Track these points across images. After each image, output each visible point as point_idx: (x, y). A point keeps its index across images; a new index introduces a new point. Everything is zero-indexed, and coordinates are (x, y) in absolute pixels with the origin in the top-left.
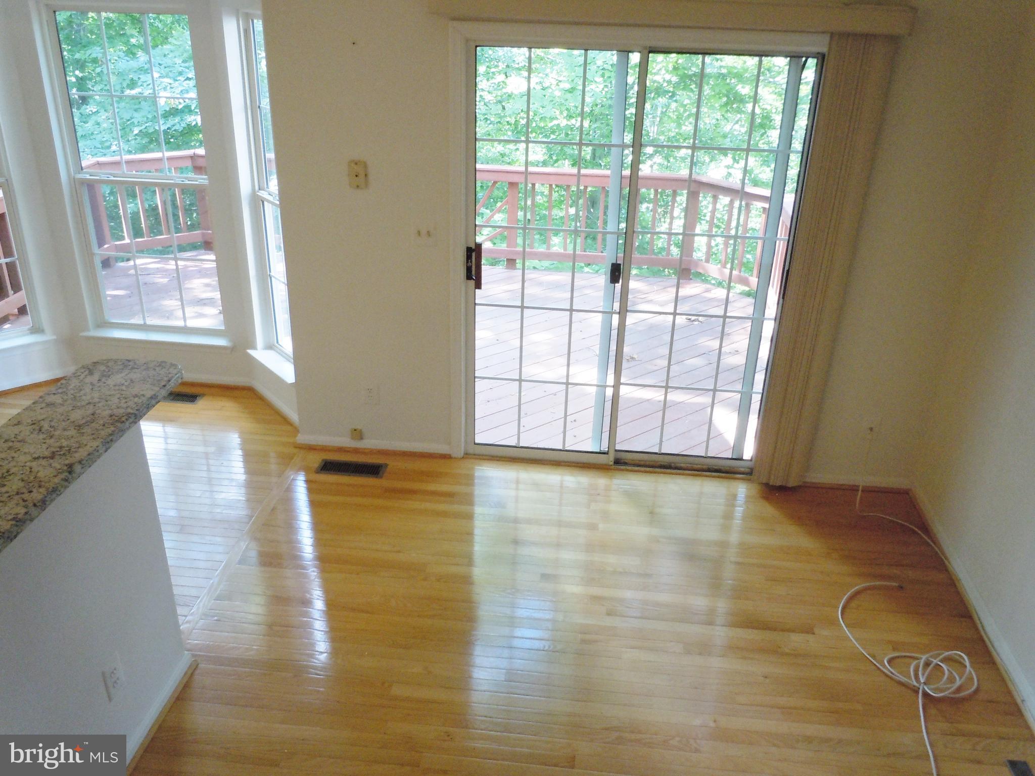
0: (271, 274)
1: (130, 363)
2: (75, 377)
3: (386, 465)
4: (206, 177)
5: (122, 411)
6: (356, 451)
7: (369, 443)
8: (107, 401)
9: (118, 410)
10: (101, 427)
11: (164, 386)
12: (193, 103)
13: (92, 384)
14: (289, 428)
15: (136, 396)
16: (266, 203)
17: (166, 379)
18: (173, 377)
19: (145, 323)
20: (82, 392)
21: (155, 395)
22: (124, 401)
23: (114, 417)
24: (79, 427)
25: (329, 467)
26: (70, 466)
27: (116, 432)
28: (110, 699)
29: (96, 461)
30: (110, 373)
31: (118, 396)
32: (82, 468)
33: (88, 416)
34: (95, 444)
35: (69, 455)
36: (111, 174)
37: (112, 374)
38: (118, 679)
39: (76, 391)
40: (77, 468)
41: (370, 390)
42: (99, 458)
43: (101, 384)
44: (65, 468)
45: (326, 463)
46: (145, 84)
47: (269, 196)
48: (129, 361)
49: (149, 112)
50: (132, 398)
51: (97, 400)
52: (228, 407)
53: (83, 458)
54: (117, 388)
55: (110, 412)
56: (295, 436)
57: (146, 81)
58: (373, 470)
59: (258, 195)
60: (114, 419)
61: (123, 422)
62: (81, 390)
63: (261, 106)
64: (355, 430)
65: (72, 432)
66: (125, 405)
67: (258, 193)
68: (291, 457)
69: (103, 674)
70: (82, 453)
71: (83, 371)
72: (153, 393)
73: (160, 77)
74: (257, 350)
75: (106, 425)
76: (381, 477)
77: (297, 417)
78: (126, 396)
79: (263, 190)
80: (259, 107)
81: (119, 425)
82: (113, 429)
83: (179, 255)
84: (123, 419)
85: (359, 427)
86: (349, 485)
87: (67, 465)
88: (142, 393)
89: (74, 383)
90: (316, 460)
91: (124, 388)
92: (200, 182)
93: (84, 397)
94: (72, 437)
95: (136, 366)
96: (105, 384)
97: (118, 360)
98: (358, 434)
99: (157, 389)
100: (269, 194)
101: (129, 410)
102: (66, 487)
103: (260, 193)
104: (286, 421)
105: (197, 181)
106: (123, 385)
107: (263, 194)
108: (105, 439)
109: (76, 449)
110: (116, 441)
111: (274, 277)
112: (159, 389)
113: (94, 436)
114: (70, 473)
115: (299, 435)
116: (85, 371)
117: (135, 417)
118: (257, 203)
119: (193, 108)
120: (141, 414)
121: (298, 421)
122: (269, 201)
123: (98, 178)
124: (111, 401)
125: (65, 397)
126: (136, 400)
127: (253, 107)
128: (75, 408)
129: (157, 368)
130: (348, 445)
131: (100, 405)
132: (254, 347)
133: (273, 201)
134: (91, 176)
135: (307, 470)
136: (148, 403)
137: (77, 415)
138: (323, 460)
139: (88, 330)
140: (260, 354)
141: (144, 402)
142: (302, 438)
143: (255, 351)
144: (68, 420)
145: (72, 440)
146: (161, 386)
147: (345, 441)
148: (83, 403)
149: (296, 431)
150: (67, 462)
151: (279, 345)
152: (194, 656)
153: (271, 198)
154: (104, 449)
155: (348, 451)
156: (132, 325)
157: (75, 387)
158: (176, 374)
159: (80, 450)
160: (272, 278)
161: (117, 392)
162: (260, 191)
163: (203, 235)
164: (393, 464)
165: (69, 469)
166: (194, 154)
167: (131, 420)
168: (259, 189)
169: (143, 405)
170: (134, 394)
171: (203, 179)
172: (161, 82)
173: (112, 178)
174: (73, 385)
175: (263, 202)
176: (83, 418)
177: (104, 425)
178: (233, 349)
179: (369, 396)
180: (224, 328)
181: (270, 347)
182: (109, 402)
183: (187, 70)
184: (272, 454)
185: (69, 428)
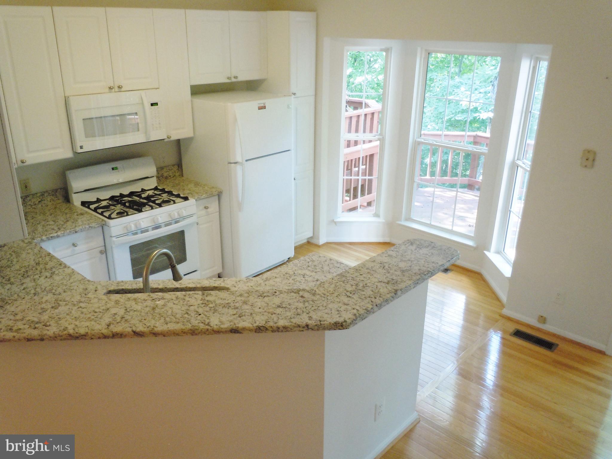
0: (511, 210)
1: (433, 244)
2: (404, 244)
3: (557, 345)
4: (487, 148)
5: (425, 269)
6: (539, 330)
7: (549, 327)
8: (418, 261)
9: (424, 268)
10: (414, 274)
11: (449, 261)
12: (479, 106)
13: (412, 250)
14: (498, 303)
15: (433, 262)
16: (519, 168)
17: (450, 257)
18: (454, 257)
19: (430, 223)
20: (406, 254)
21: (443, 264)
22: (427, 263)
23: (420, 271)
24: (403, 271)
25: (518, 334)
26: (396, 291)
27: (421, 279)
28: (375, 420)
29: (408, 292)
30: (421, 247)
31: (424, 260)
32: (401, 293)
33: (408, 267)
34: (410, 282)
35: (396, 285)
36: (435, 141)
37: (422, 247)
38: (381, 411)
39: (403, 252)
40: (399, 293)
41: (558, 295)
42: (410, 290)
43: (416, 251)
44: (393, 291)
45: (517, 331)
46: (456, 94)
47: (523, 164)
48: (432, 243)
49: (454, 109)
50: (431, 263)
51: (413, 259)
52: (465, 280)
53: (403, 288)
54: (424, 255)
55: (419, 267)
56: (502, 309)
57: (457, 93)
58: (548, 345)
59: (515, 162)
60: (421, 272)
61: (425, 275)
62: (406, 252)
63: (532, 111)
64: (542, 317)
65: (399, 273)
66: (427, 266)
67: (516, 162)
68: (497, 321)
69: (376, 406)
70: (402, 286)
71: (408, 242)
72: (443, 263)
73: (465, 91)
74: (490, 252)
75: (416, 274)
76: (553, 351)
77: (506, 299)
78: (429, 261)
79: (520, 160)
80: (530, 112)
81: (423, 275)
82: (419, 277)
83: (459, 190)
84: (426, 273)
85: (545, 315)
86: (531, 350)
87: (394, 290)
88: (437, 262)
89: (403, 247)
90: (512, 327)
91: (427, 256)
92: (482, 151)
93: (407, 256)
94: (399, 276)
95: (435, 246)
96: (418, 252)
97: (426, 240)
98: (543, 319)
99: (445, 261)
100: (523, 163)
101: (429, 269)
102: (392, 301)
103: (518, 162)
104: (498, 299)
105: (481, 150)
106: (427, 254)
107: (519, 163)
108: (415, 281)
109: (400, 283)
110: (420, 284)
111: (512, 212)
112: (446, 261)
113: (409, 278)
114: (395, 294)
115: (504, 309)
116: (409, 243)
117: (431, 274)
118: (514, 167)
119: (478, 109)
120: (435, 273)
121: (506, 301)
122: (522, 167)
123: (428, 142)
124: (420, 262)
125: (397, 254)
126: (433, 264)
127: (527, 111)
128: (402, 261)
129: (446, 250)
130: (535, 325)
131: (414, 262)
132: (489, 250)
133: (525, 167)
134: (424, 140)
135: (504, 331)
136: (439, 268)
137: (402, 265)
138: (516, 329)
139: (401, 221)
140: (491, 255)
141: (437, 267)
142: (506, 312)
143: (489, 253)
144: (398, 266)
145: (399, 277)
146: (447, 260)
147: (533, 321)
148: (406, 260)
149: (503, 306)
150: (395, 288)
151: (504, 252)
152: (419, 415)
153: (523, 166)
154: (413, 286)
155: (534, 329)
156: (422, 222)
157: (403, 249)
158: (456, 256)
159: (402, 283)
160: (511, 212)
161: (424, 258)
162: (518, 161)
163: (469, 180)
164: (562, 346)
165: (395, 292)
166: (476, 135)
167: (429, 275)
168: (517, 160)
169: (436, 268)
170: (433, 261)
171: (484, 149)
172: (466, 94)
173: (435, 143)
174: (402, 248)
175: (518, 167)
176: (405, 267)
177: (415, 274)
178: (475, 249)
179: (557, 298)
180: (473, 236)
181: (498, 252)
182: (419, 262)
183: (480, 88)
184: (482, 315)
185: (398, 271)
